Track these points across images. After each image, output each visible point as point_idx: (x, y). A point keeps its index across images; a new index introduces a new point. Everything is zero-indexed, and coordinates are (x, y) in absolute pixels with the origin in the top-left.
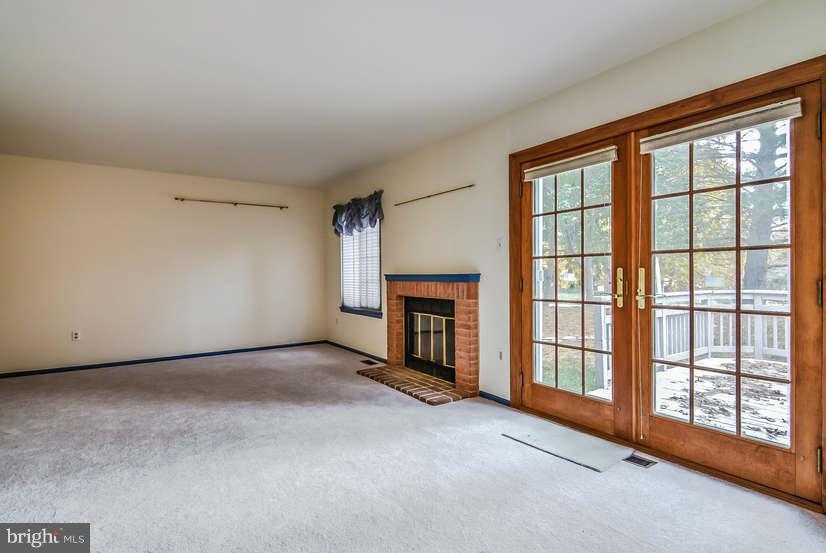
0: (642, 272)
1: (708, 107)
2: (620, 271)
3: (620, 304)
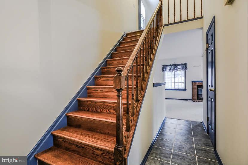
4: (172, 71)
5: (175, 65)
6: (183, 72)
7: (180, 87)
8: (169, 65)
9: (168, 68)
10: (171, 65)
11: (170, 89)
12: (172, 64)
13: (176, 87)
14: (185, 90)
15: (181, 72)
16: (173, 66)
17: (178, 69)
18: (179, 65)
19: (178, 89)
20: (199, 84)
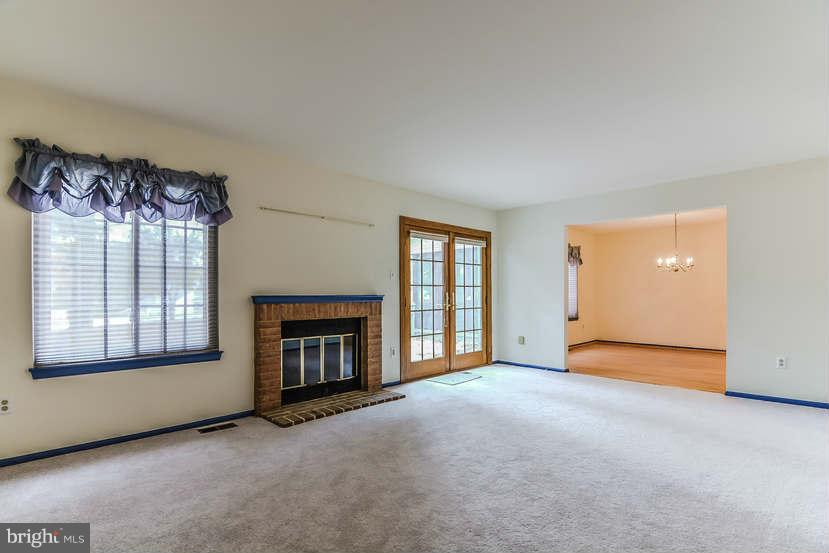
0: (453, 294)
1: (470, 234)
2: (447, 294)
3: (447, 309)
4: (115, 211)
5: (141, 169)
6: (196, 230)
7: (175, 343)
8: (86, 160)
9: (81, 179)
10: (103, 161)
11: (99, 356)
12: (115, 153)
13: (150, 344)
14: (212, 353)
15: (187, 233)
16: (128, 171)
17: (169, 207)
18: (174, 178)
19: (165, 352)
20: (291, 311)
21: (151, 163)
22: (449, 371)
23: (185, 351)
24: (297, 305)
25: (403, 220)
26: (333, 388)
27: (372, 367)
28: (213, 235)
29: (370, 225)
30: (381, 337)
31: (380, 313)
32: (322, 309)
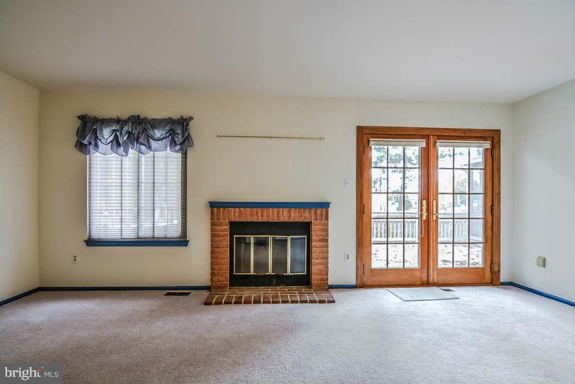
0: (435, 202)
1: (462, 135)
2: (424, 202)
3: (424, 218)
4: (122, 150)
5: (137, 120)
6: (175, 157)
8: (109, 121)
9: (107, 133)
10: (118, 121)
13: (145, 232)
14: (182, 241)
15: (166, 159)
16: (130, 124)
17: (154, 144)
18: (156, 124)
19: (154, 237)
20: (237, 214)
21: (142, 117)
22: (427, 284)
23: (165, 238)
24: (242, 209)
25: (360, 130)
26: (280, 280)
27: (317, 267)
28: (184, 160)
29: (320, 139)
30: (327, 241)
31: (327, 219)
32: (265, 214)
